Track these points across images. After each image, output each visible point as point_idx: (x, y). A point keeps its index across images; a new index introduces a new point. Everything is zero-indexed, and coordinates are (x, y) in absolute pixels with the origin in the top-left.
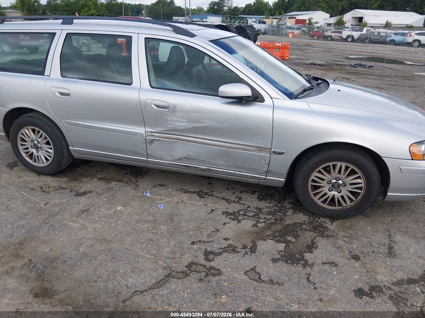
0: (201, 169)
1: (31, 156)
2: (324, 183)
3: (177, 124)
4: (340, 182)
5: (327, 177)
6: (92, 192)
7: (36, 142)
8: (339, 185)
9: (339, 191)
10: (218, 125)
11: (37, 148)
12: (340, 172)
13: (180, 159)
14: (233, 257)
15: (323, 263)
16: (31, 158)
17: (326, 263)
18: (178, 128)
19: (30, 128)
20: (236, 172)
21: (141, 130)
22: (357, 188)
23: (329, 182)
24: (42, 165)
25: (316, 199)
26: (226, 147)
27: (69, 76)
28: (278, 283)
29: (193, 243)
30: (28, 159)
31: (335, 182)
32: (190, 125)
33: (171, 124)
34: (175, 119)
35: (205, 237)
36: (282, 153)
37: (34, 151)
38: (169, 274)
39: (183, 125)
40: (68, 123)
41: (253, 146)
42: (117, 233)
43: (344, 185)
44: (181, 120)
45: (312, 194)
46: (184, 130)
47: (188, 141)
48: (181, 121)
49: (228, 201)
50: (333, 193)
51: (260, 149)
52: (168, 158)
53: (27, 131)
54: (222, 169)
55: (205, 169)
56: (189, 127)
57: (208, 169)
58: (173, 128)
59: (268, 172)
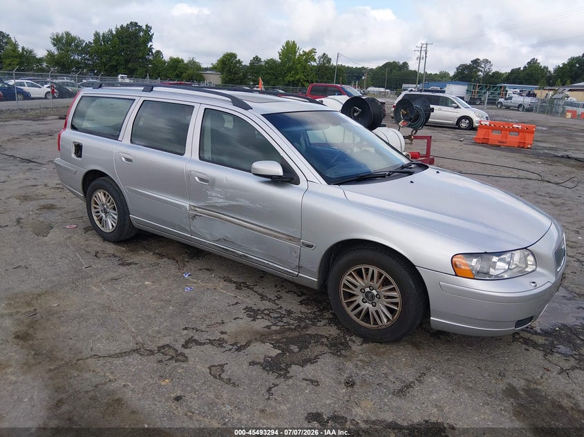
0: (237, 254)
1: (100, 220)
2: (357, 291)
3: (216, 200)
4: (374, 292)
5: (359, 283)
6: (136, 264)
7: (105, 206)
8: (373, 295)
9: (374, 304)
10: (251, 205)
11: (106, 213)
12: (372, 278)
13: (218, 241)
14: (213, 350)
15: (304, 379)
16: (100, 223)
17: (306, 380)
18: (217, 205)
19: (102, 191)
20: (270, 264)
21: (186, 204)
22: (392, 303)
23: (362, 290)
24: (108, 231)
25: (349, 310)
26: (259, 232)
27: (136, 142)
28: (234, 383)
29: (186, 329)
30: (98, 223)
31: (369, 292)
32: (227, 203)
33: (211, 200)
34: (214, 194)
35: (204, 326)
36: (311, 246)
37: (103, 215)
38: (137, 349)
39: (221, 201)
40: (130, 190)
41: (284, 234)
42: (125, 304)
43: (378, 296)
44: (219, 195)
45: (344, 302)
46: (222, 208)
47: (226, 220)
48: (219, 197)
49: (263, 297)
50: (367, 305)
51: (291, 238)
52: (209, 238)
53: (100, 195)
54: (258, 257)
55: (241, 256)
56: (227, 204)
57: (244, 256)
58: (212, 204)
59: (299, 267)
